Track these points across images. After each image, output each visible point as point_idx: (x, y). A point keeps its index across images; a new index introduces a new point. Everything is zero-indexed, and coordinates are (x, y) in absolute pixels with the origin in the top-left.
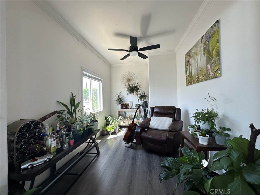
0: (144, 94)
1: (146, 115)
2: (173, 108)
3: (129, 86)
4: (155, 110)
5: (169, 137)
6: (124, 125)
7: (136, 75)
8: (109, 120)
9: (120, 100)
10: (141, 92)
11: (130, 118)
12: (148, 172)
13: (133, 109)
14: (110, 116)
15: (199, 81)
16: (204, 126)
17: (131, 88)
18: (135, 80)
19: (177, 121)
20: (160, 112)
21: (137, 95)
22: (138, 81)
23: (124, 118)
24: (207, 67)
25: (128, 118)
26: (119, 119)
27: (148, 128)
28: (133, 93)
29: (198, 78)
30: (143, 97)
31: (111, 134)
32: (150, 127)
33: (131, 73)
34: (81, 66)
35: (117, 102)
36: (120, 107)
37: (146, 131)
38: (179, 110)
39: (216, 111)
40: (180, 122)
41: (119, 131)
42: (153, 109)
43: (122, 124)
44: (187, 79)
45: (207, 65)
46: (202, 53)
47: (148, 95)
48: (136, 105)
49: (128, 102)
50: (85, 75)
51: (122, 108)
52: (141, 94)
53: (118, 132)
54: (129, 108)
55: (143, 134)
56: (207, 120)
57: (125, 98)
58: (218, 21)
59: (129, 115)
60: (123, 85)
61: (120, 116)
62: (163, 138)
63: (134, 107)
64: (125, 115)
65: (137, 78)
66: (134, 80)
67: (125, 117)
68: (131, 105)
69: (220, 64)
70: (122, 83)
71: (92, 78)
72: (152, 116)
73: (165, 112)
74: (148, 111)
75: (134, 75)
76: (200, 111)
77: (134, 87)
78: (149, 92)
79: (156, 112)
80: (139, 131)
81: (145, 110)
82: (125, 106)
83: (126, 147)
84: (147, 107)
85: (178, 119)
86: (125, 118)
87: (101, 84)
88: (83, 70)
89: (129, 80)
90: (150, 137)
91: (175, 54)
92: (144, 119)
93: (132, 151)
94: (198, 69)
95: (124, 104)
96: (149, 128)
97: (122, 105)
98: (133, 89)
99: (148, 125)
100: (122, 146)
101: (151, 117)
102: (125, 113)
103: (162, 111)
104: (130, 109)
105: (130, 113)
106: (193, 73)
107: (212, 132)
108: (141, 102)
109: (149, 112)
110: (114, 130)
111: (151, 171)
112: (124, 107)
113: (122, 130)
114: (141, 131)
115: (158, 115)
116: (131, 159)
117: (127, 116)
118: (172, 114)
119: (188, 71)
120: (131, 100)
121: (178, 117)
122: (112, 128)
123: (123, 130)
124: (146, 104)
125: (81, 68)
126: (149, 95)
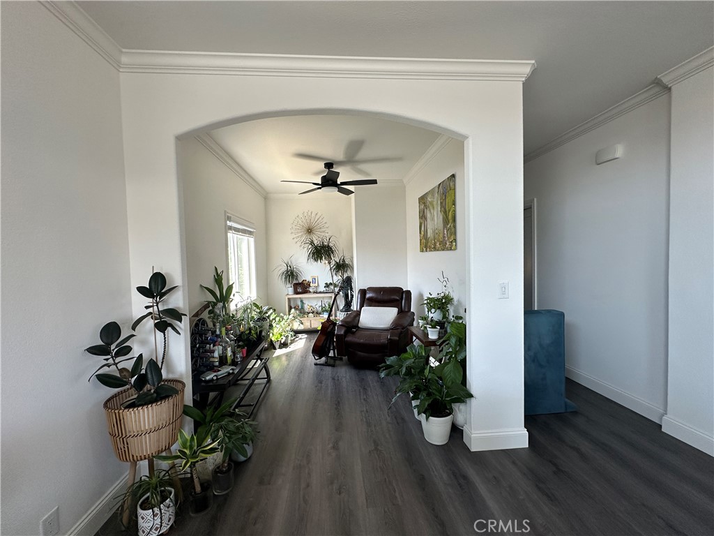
0: (344, 261)
1: (348, 304)
2: (398, 291)
3: (312, 243)
4: (368, 296)
5: (392, 338)
6: (301, 327)
7: (325, 221)
8: (271, 318)
9: (291, 274)
10: (336, 258)
11: (313, 313)
12: (361, 390)
13: (320, 293)
14: (271, 311)
15: (435, 249)
16: (435, 315)
17: (316, 248)
18: (324, 230)
19: (404, 312)
20: (376, 298)
21: (329, 263)
22: (330, 234)
23: (301, 313)
24: (444, 232)
25: (309, 313)
26: (291, 317)
27: (357, 327)
28: (321, 259)
29: (435, 244)
30: (341, 267)
31: (277, 346)
32: (359, 325)
33: (313, 215)
34: (225, 211)
35: (283, 279)
36: (291, 290)
37: (354, 333)
38: (409, 293)
39: (452, 295)
40: (409, 314)
41: (293, 341)
42: (363, 292)
43: (297, 326)
44: (421, 240)
45: (444, 229)
46: (439, 209)
47: (351, 264)
48: (326, 284)
49: (309, 279)
50: (230, 228)
51: (296, 293)
52: (338, 261)
53: (291, 343)
54: (310, 292)
55: (350, 338)
56: (439, 308)
57: (301, 269)
58: (453, 176)
59: (311, 306)
60: (296, 240)
61: (293, 310)
62: (383, 341)
63: (322, 288)
64: (302, 308)
65: (327, 225)
66: (321, 230)
67: (302, 311)
68: (314, 285)
69: (455, 234)
70: (295, 236)
71: (239, 232)
72: (362, 306)
73: (386, 297)
74: (352, 296)
75: (320, 219)
76: (434, 296)
77: (323, 247)
78: (352, 258)
79: (370, 299)
80: (342, 332)
81: (346, 296)
82: (302, 287)
83: (316, 364)
84: (351, 289)
85: (406, 310)
86: (303, 313)
87: (252, 240)
88: (229, 219)
89: (310, 231)
90: (362, 341)
91: (405, 187)
92: (346, 313)
93: (328, 370)
94: (435, 231)
95: (300, 284)
96: (359, 327)
97: (296, 286)
98: (321, 252)
99: (356, 321)
100: (309, 364)
101: (361, 309)
102: (302, 301)
103: (380, 297)
104: (314, 292)
105: (312, 301)
106: (429, 235)
107: (444, 323)
108: (337, 279)
109: (354, 299)
110: (284, 338)
111: (364, 389)
112: (299, 290)
113: (297, 339)
114: (346, 333)
115: (374, 303)
116: (330, 379)
117: (307, 308)
118: (397, 300)
119: (423, 229)
120: (315, 275)
121: (407, 305)
122: (281, 335)
123: (301, 339)
124: (348, 283)
125: (225, 215)
126: (353, 263)
